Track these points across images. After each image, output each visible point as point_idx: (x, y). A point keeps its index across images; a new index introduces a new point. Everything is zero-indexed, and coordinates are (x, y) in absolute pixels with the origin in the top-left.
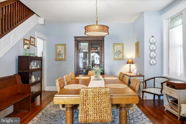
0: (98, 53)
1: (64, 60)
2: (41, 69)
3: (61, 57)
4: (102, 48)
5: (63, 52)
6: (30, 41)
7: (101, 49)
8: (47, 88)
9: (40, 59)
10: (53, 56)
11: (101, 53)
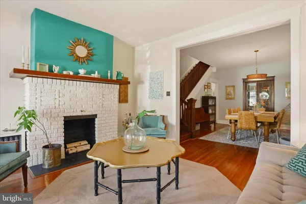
0: (267, 92)
1: (234, 99)
2: (215, 105)
3: (230, 97)
4: (272, 87)
5: (232, 92)
6: (207, 86)
7: (271, 89)
8: (218, 121)
9: (214, 98)
10: (224, 94)
11: (271, 93)
